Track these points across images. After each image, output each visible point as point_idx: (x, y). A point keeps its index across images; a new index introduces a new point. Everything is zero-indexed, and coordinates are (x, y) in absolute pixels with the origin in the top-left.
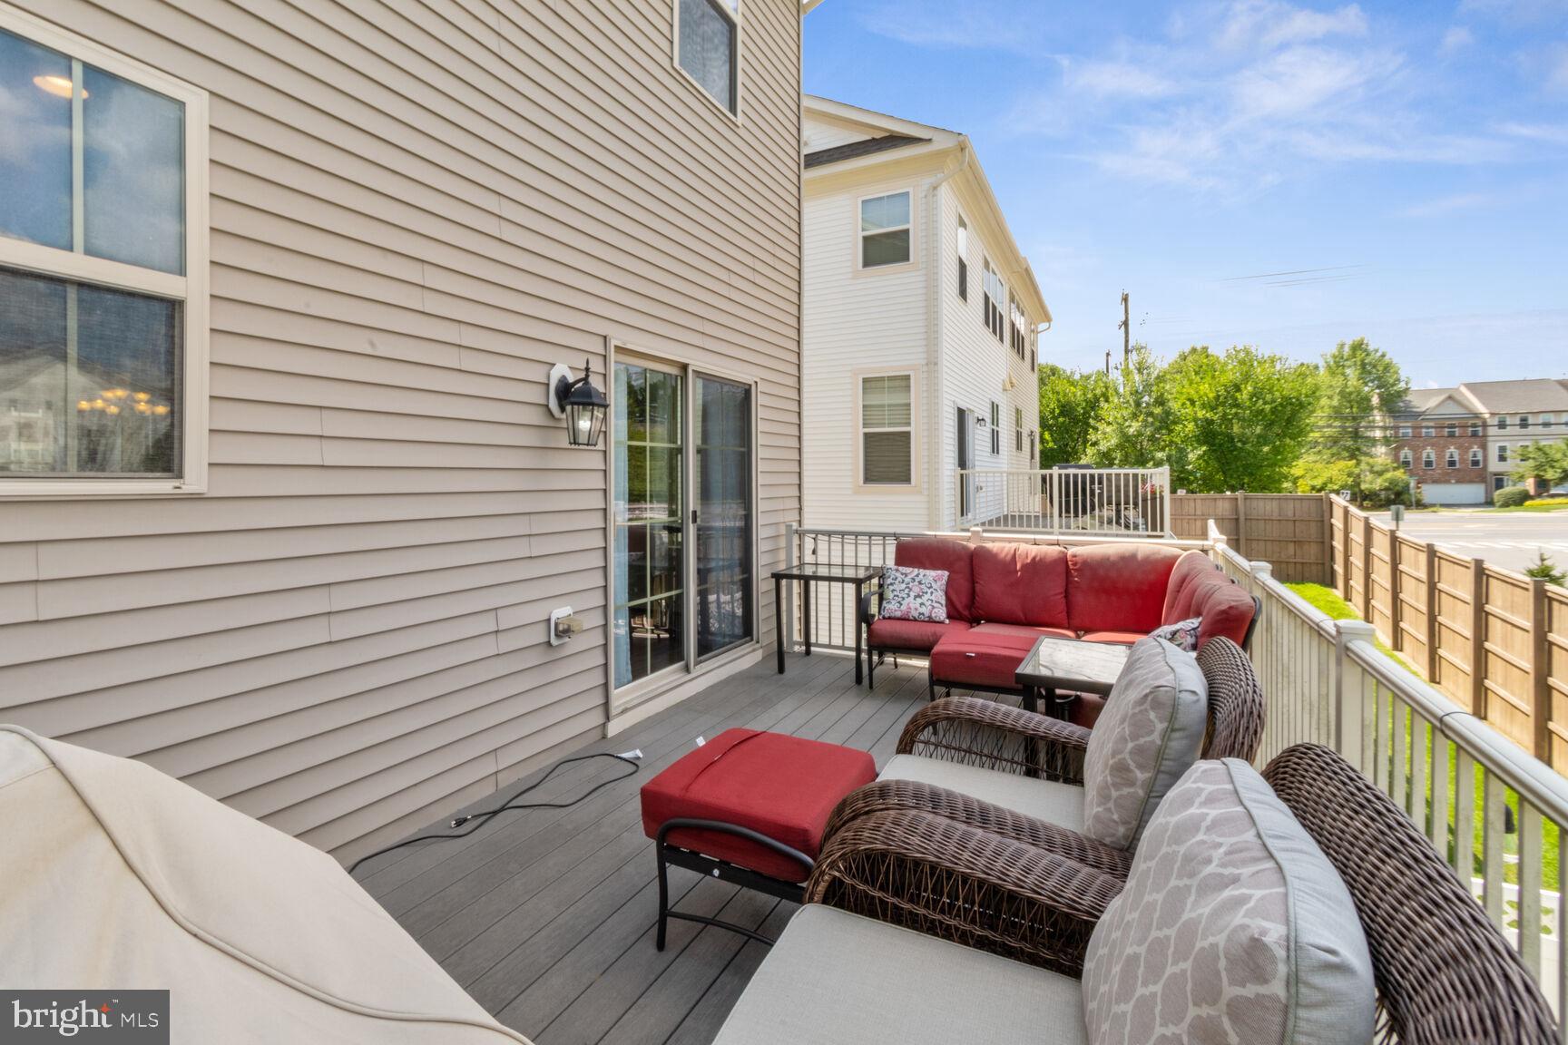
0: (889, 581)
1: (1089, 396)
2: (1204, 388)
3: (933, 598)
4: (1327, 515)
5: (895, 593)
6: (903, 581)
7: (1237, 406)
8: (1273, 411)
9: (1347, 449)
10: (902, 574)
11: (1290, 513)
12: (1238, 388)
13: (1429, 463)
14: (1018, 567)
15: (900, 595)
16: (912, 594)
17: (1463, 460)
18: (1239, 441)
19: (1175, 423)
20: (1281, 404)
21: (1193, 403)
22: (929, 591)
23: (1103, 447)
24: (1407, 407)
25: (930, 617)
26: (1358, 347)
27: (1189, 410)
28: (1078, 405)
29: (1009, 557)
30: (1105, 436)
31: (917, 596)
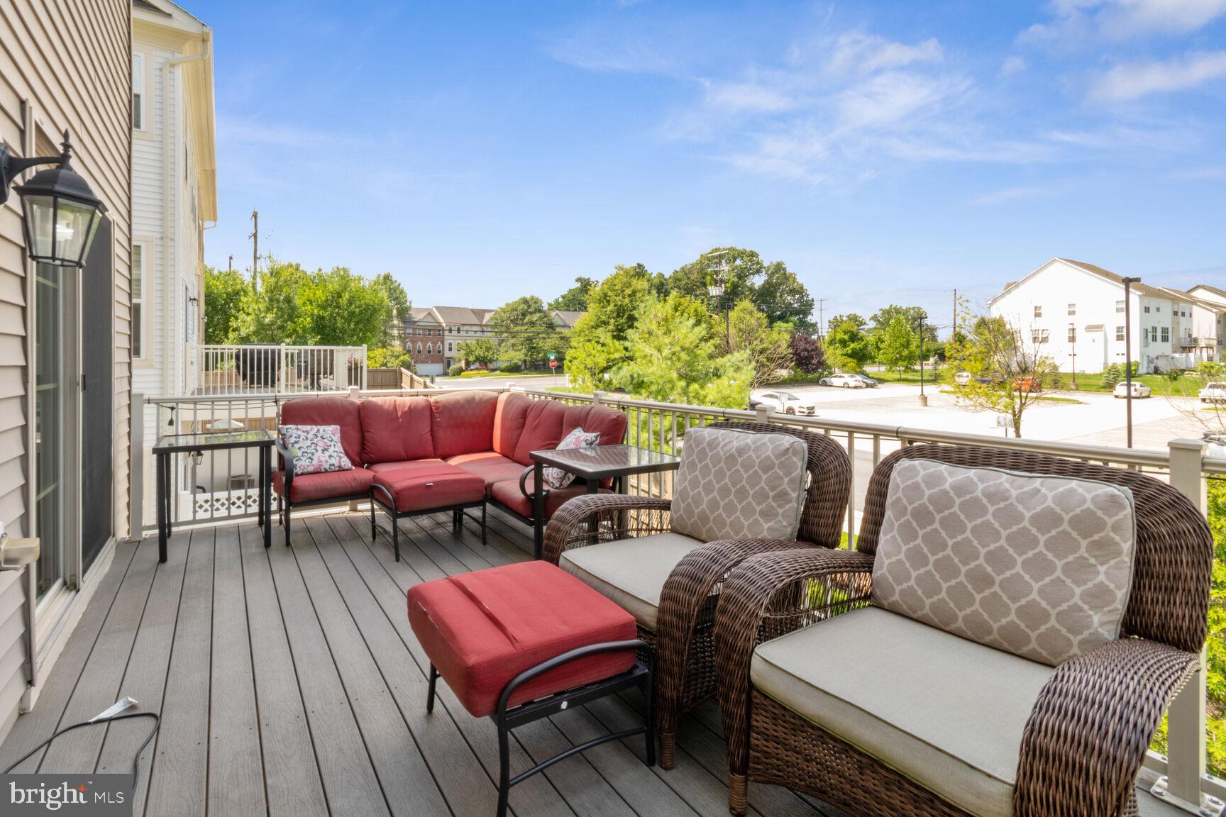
0: (293, 440)
1: (230, 290)
2: (319, 293)
3: (336, 449)
4: (399, 381)
5: (303, 450)
6: (307, 439)
7: (339, 308)
8: (361, 313)
9: (380, 341)
10: (303, 432)
11: (379, 381)
12: (340, 296)
13: (419, 352)
14: (399, 414)
15: (309, 451)
16: (320, 449)
17: (434, 350)
18: (341, 332)
19: (298, 317)
20: (364, 309)
21: (311, 303)
22: (332, 444)
23: (244, 332)
24: (410, 317)
25: (340, 466)
26: (387, 278)
27: (309, 307)
28: (220, 296)
29: (392, 407)
30: (245, 323)
31: (324, 450)
